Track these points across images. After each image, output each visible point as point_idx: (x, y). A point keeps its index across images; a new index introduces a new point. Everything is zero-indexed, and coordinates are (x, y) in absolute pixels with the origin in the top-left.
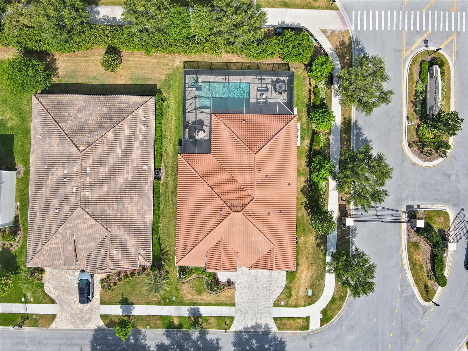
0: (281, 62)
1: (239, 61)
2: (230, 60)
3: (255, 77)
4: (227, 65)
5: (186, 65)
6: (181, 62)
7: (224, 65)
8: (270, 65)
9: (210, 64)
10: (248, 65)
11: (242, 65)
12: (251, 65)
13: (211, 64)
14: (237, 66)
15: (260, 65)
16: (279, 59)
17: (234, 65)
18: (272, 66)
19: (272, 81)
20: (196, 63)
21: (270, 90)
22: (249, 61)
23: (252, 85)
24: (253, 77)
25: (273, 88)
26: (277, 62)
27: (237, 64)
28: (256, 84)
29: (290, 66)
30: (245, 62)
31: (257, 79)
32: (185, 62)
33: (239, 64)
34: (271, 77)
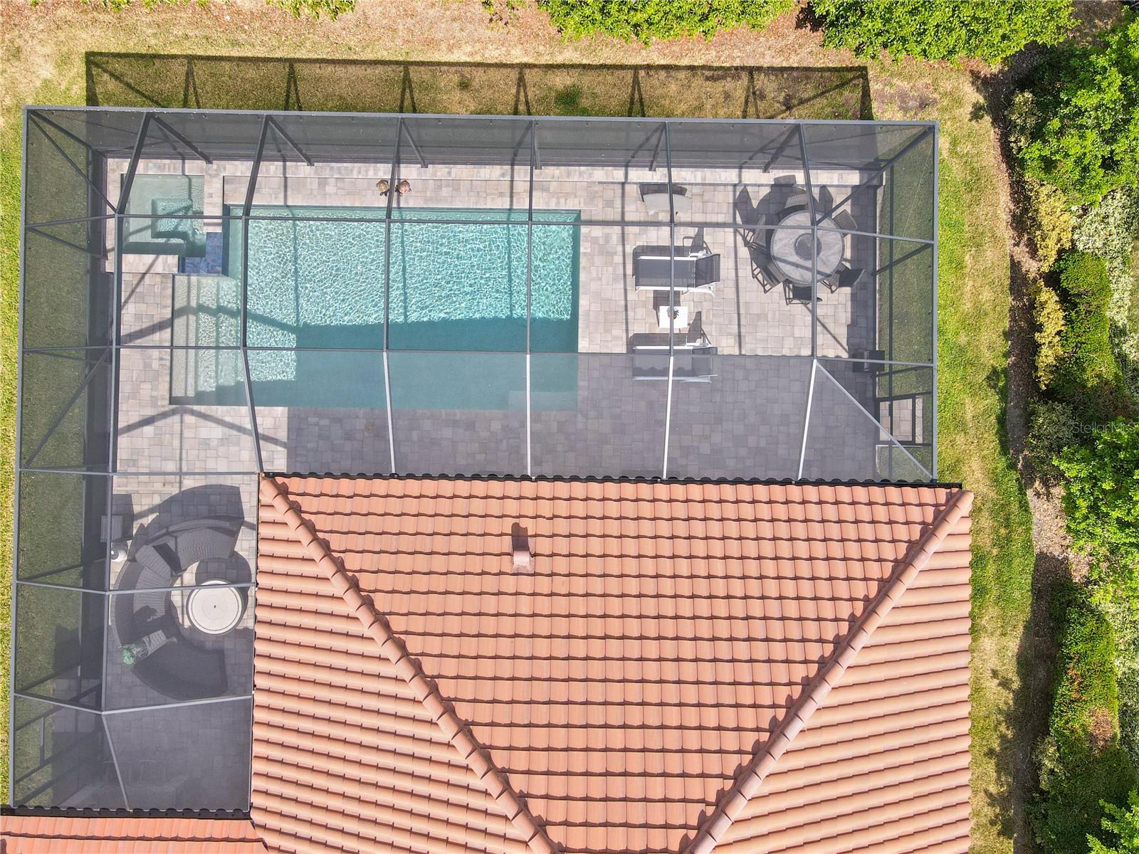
0: (811, 62)
1: (493, 54)
2: (430, 43)
3: (618, 174)
4: (407, 82)
5: (107, 84)
6: (63, 61)
7: (389, 82)
8: (729, 84)
9: (278, 77)
10: (561, 81)
11: (521, 82)
12: (587, 81)
13: (292, 78)
14: (487, 93)
15: (652, 86)
16: (793, 35)
17: (464, 86)
18: (738, 88)
19: (742, 201)
20: (180, 69)
21: (726, 267)
22: (569, 55)
23: (597, 231)
24: (600, 174)
25: (744, 252)
26: (779, 62)
27: (479, 76)
28: (623, 223)
29: (874, 87)
30: (544, 60)
31: (632, 190)
32: (93, 60)
33: (494, 74)
34: (730, 175)
